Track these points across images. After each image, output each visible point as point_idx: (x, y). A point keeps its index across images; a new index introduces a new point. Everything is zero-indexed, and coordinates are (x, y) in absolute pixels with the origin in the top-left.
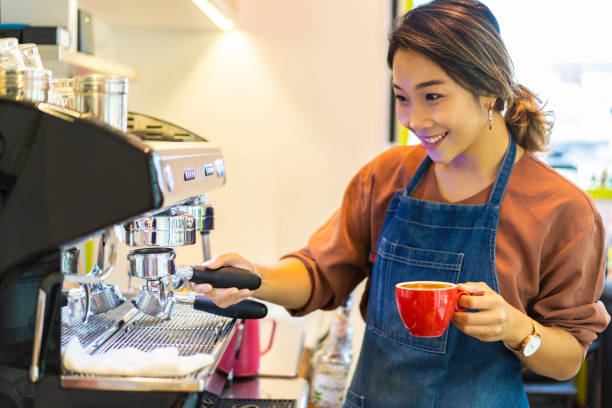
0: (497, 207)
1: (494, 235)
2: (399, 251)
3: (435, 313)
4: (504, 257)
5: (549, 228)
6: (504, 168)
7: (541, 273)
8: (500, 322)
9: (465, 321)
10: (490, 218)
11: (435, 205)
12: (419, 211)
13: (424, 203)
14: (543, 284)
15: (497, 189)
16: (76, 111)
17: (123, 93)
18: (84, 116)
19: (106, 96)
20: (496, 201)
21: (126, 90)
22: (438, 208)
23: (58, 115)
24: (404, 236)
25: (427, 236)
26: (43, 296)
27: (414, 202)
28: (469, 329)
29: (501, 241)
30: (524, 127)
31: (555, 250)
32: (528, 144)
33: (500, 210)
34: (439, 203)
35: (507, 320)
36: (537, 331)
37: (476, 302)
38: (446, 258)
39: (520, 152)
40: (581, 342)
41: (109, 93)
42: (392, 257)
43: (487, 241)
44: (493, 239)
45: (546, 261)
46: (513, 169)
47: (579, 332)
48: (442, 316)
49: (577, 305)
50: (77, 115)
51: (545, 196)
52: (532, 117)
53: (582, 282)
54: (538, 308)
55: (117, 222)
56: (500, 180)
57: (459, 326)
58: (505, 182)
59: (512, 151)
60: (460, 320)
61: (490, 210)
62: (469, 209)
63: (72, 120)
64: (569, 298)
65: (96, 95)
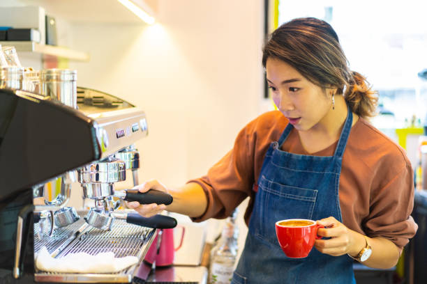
0: (340, 159)
1: (338, 177)
2: (274, 187)
3: (302, 240)
4: (346, 192)
5: (375, 172)
6: (345, 131)
7: (370, 202)
8: (345, 244)
9: (322, 245)
10: (335, 166)
11: (298, 157)
12: (288, 160)
13: (291, 155)
14: (372, 209)
15: (340, 145)
16: (41, 95)
17: (73, 81)
18: (46, 98)
19: (62, 83)
20: (340, 154)
21: (76, 78)
22: (300, 158)
23: (29, 98)
24: (277, 177)
25: (292, 177)
26: (21, 221)
27: (284, 153)
28: (325, 251)
29: (343, 180)
30: (358, 103)
31: (380, 187)
32: (361, 112)
33: (342, 160)
34: (301, 155)
35: (350, 242)
36: (369, 245)
37: (329, 232)
38: (306, 193)
39: (355, 118)
40: (398, 246)
41: (64, 81)
42: (270, 190)
43: (333, 182)
44: (337, 180)
45: (374, 194)
46: (351, 131)
47: (397, 240)
48: (307, 242)
49: (395, 223)
50: (42, 98)
51: (374, 150)
52: (363, 96)
53: (398, 208)
54: (369, 225)
55: (71, 169)
56: (342, 139)
57: (318, 248)
58: (346, 141)
59: (350, 118)
60: (319, 245)
61: (335, 160)
62: (322, 159)
63: (38, 101)
64: (390, 218)
65: (55, 83)
